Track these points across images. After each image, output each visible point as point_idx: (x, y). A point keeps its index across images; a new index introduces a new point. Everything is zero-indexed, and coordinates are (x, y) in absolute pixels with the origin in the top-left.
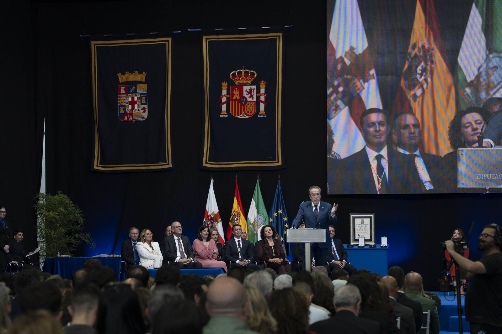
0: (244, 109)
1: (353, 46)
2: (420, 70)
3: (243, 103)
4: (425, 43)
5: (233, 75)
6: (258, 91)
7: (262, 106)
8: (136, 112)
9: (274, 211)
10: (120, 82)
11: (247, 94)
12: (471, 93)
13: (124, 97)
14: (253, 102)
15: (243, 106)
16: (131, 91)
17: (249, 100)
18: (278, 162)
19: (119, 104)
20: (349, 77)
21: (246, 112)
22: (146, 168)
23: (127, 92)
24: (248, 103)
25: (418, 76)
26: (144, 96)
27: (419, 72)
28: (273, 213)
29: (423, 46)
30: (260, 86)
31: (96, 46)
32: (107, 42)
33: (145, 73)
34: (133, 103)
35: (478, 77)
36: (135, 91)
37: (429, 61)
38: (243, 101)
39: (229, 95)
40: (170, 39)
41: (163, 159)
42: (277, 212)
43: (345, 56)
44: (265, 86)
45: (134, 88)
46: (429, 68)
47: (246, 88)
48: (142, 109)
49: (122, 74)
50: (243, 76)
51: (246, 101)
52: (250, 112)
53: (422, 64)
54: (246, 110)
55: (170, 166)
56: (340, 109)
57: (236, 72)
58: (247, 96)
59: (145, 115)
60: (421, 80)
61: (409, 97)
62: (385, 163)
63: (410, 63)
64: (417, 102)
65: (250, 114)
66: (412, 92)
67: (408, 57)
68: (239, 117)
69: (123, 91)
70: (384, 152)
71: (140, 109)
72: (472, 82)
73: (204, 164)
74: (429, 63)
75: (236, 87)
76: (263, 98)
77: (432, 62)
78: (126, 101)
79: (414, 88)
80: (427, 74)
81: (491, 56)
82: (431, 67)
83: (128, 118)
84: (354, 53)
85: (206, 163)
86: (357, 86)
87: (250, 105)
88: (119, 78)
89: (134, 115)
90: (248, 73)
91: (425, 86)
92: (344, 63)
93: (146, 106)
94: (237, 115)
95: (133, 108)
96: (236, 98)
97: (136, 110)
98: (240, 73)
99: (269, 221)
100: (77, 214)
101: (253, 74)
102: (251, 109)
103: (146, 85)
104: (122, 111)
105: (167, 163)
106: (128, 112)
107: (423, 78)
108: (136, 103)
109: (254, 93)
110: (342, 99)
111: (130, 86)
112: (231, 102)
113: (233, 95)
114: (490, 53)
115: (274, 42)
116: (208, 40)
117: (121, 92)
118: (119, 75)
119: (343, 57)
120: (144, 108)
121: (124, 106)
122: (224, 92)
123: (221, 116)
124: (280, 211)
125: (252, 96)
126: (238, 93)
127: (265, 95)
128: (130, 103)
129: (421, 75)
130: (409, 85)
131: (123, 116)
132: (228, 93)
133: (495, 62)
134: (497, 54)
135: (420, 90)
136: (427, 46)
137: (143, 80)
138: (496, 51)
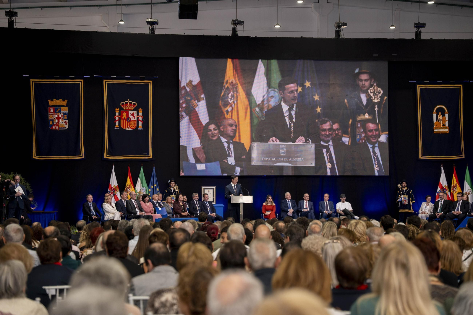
0: (129, 124)
1: (191, 80)
2: (230, 96)
3: (129, 121)
4: (233, 80)
5: (122, 104)
6: (138, 114)
7: (140, 123)
8: (61, 124)
9: (151, 185)
10: (50, 105)
11: (131, 116)
12: (259, 111)
13: (53, 114)
14: (135, 120)
15: (128, 123)
16: (57, 111)
17: (132, 119)
18: (150, 156)
19: (49, 119)
20: (189, 98)
21: (130, 126)
22: (67, 158)
23: (55, 111)
24: (131, 121)
25: (229, 100)
26: (66, 115)
28: (151, 186)
29: (232, 82)
30: (139, 111)
31: (33, 82)
32: (41, 80)
33: (66, 101)
34: (58, 118)
35: (263, 101)
36: (60, 111)
37: (235, 91)
38: (129, 119)
39: (120, 116)
41: (79, 153)
42: (153, 186)
43: (187, 86)
44: (142, 111)
45: (59, 109)
46: (235, 95)
47: (130, 112)
48: (65, 122)
49: (51, 100)
50: (128, 105)
51: (131, 120)
52: (133, 126)
53: (232, 93)
54: (130, 125)
55: (83, 157)
56: (184, 117)
57: (124, 102)
58: (131, 117)
59: (67, 126)
60: (231, 102)
61: (224, 112)
63: (225, 92)
64: (228, 115)
65: (133, 128)
66: (226, 109)
67: (224, 88)
68: (126, 129)
69: (52, 111)
71: (63, 122)
72: (259, 104)
74: (235, 92)
75: (124, 111)
76: (140, 119)
77: (237, 92)
78: (54, 117)
79: (227, 107)
80: (234, 98)
81: (270, 90)
82: (236, 95)
83: (55, 128)
84: (192, 84)
85: (106, 156)
86: (194, 104)
87: (133, 122)
88: (49, 103)
89: (59, 126)
90: (132, 103)
91: (233, 105)
92: (186, 90)
93: (67, 121)
94: (125, 128)
95: (59, 121)
96: (124, 118)
97: (60, 123)
98: (126, 103)
99: (149, 191)
101: (134, 104)
102: (133, 125)
103: (67, 108)
104: (51, 123)
105: (81, 156)
106: (56, 124)
107: (232, 101)
108: (60, 118)
109: (136, 115)
110: (184, 111)
111: (57, 108)
112: (121, 120)
113: (122, 116)
114: (269, 88)
115: (147, 85)
116: (106, 83)
117: (51, 112)
118: (49, 101)
119: (185, 86)
120: (66, 121)
121: (53, 120)
122: (117, 114)
124: (155, 185)
125: (134, 117)
126: (126, 115)
127: (142, 117)
128: (57, 118)
129: (231, 99)
130: (224, 104)
131: (52, 126)
132: (119, 114)
133: (272, 93)
134: (273, 89)
135: (231, 107)
136: (234, 82)
137: (65, 105)
138: (273, 87)
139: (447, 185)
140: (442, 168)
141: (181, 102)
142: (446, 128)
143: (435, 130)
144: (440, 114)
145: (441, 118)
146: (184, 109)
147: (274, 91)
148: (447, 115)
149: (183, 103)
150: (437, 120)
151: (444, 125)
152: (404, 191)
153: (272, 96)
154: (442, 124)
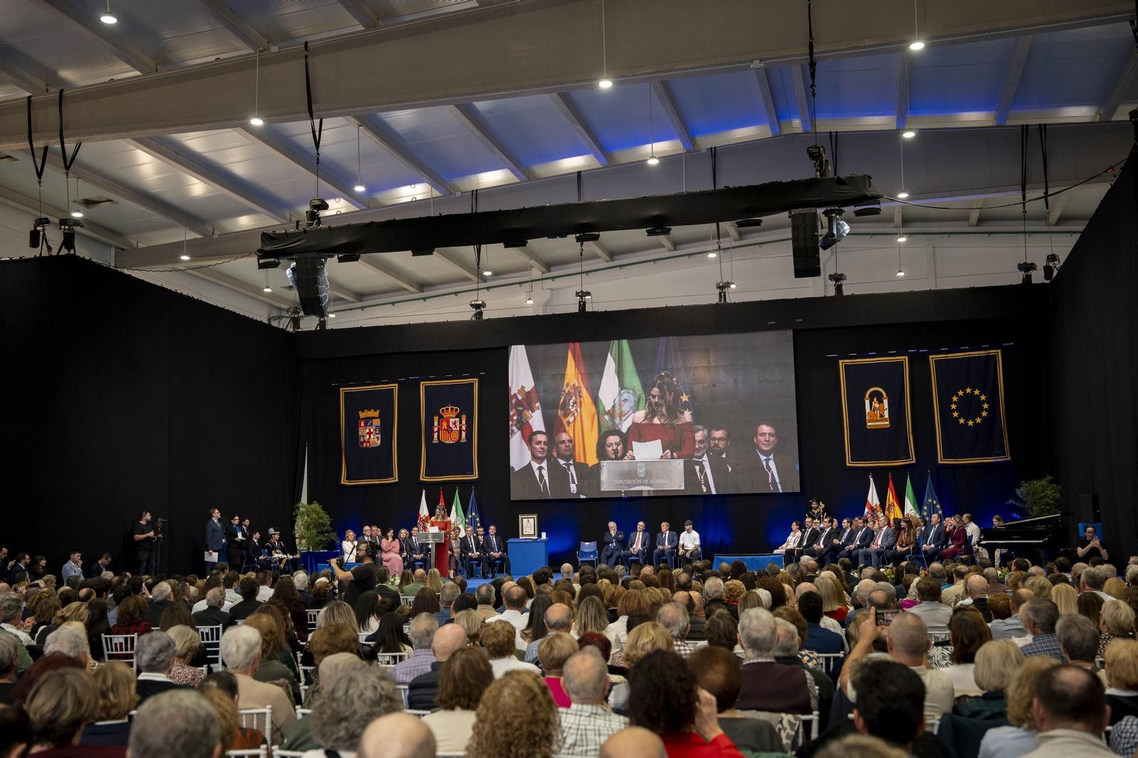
0: (450, 436)
2: (572, 402)
4: (575, 383)
5: (442, 410)
6: (461, 423)
7: (464, 434)
8: (372, 440)
10: (360, 418)
11: (452, 425)
13: (363, 429)
14: (457, 430)
15: (449, 434)
16: (368, 425)
17: (453, 429)
18: (476, 476)
19: (359, 435)
20: (521, 409)
21: (452, 438)
22: (380, 482)
23: (366, 425)
24: (453, 431)
25: (571, 407)
26: (378, 428)
27: (571, 404)
29: (574, 385)
30: (462, 419)
31: (343, 391)
32: (351, 388)
33: (378, 411)
34: (370, 433)
35: (614, 407)
36: (371, 425)
38: (450, 430)
40: (397, 385)
41: (392, 476)
43: (518, 393)
45: (371, 422)
46: (578, 401)
47: (452, 420)
49: (362, 412)
50: (449, 411)
53: (574, 398)
55: (397, 480)
56: (515, 433)
57: (445, 408)
58: (453, 427)
59: (379, 443)
60: (572, 410)
61: (564, 423)
62: (545, 473)
65: (455, 440)
66: (567, 420)
68: (447, 442)
69: (363, 425)
70: (544, 464)
71: (375, 438)
72: (609, 411)
73: (421, 479)
74: (578, 397)
75: (444, 420)
76: (464, 428)
77: (580, 397)
78: (365, 432)
81: (622, 391)
83: (366, 445)
85: (423, 478)
87: (455, 433)
88: (360, 415)
89: (371, 443)
90: (453, 409)
91: (576, 414)
92: (517, 398)
94: (445, 441)
95: (370, 437)
96: (445, 428)
98: (447, 409)
100: (326, 519)
101: (457, 410)
102: (455, 436)
103: (379, 420)
104: (362, 440)
105: (395, 478)
106: (366, 440)
107: (574, 408)
108: (372, 433)
109: (458, 423)
110: (516, 425)
111: (368, 420)
112: (441, 431)
113: (442, 426)
114: (622, 389)
115: (472, 384)
116: (423, 385)
117: (361, 426)
118: (360, 412)
119: (516, 393)
120: (378, 437)
121: (363, 436)
122: (436, 424)
123: (433, 442)
124: (473, 514)
125: (456, 426)
126: (446, 424)
127: (466, 425)
128: (368, 433)
129: (573, 406)
130: (564, 413)
131: (362, 443)
132: (439, 424)
133: (625, 396)
134: (626, 390)
135: (573, 417)
136: (577, 385)
137: (377, 416)
138: (626, 388)
139: (878, 504)
140: (871, 479)
141: (511, 413)
142: (886, 420)
143: (868, 424)
144: (875, 400)
145: (877, 405)
146: (515, 423)
147: (628, 392)
148: (886, 402)
149: (514, 415)
150: (871, 409)
151: (882, 416)
152: (814, 513)
153: (626, 400)
154: (878, 414)
